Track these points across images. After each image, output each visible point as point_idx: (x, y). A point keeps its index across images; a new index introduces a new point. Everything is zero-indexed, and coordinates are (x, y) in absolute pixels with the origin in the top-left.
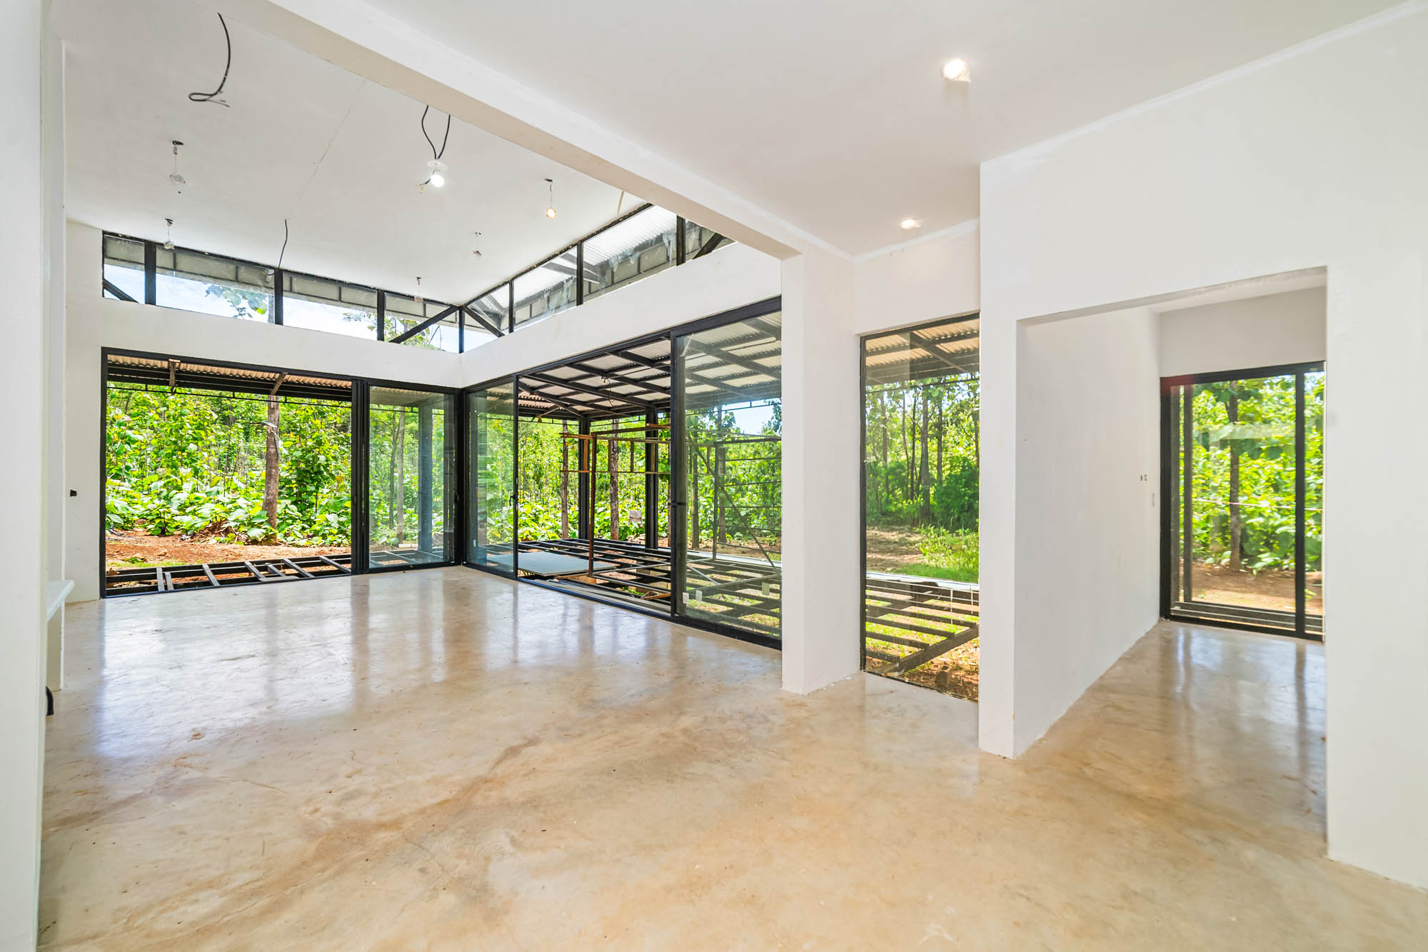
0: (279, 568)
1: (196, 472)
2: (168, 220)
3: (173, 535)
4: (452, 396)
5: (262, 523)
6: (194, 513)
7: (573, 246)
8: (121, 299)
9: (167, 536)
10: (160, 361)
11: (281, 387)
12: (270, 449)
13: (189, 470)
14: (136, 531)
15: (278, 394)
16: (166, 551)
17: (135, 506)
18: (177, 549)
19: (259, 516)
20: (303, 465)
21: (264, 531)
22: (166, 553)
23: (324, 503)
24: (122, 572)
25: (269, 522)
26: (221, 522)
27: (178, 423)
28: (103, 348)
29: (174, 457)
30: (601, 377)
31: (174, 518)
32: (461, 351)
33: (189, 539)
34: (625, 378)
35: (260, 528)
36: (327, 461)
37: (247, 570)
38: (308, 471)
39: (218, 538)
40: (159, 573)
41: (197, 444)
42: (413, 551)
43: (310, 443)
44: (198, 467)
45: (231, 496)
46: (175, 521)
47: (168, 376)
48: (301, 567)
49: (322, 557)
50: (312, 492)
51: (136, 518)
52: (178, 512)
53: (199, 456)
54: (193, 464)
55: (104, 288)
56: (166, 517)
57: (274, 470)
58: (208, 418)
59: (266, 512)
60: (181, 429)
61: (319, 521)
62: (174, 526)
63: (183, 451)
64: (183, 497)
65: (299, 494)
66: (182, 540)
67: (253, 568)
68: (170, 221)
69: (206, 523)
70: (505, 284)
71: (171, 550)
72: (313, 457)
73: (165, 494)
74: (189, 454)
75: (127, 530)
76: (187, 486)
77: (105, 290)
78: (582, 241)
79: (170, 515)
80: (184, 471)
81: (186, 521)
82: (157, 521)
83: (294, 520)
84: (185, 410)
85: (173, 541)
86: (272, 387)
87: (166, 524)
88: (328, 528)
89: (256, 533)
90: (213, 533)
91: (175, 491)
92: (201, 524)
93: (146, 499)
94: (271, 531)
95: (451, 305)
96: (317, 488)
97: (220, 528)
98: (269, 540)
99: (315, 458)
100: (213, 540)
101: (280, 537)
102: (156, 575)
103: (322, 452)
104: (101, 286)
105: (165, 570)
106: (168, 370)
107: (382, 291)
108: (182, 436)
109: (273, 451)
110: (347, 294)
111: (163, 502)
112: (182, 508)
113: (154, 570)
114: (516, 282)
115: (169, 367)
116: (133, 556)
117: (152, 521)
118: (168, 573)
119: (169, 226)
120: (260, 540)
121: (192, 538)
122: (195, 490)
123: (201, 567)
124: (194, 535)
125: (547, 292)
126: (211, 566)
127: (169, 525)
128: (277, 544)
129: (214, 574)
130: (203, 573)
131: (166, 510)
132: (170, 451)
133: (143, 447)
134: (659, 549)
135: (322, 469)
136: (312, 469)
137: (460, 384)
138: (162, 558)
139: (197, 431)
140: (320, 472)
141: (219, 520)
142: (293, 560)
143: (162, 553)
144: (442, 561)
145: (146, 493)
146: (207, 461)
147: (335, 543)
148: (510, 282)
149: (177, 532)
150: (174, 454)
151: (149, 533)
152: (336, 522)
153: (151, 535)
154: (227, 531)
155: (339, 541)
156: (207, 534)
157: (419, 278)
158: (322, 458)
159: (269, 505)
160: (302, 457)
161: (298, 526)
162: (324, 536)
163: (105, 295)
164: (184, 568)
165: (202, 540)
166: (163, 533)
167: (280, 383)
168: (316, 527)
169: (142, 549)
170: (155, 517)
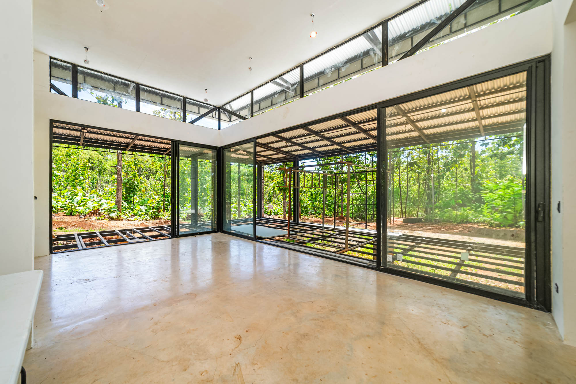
0: (131, 233)
1: (83, 188)
2: (85, 48)
3: (75, 215)
4: (215, 150)
5: (115, 211)
6: (84, 205)
7: (297, 67)
8: (59, 94)
9: (73, 216)
10: (76, 132)
11: (132, 147)
12: (119, 178)
13: (81, 187)
14: (59, 214)
15: (130, 150)
16: (75, 223)
17: (59, 203)
18: (80, 223)
19: (114, 208)
20: (128, 186)
21: (117, 214)
22: (75, 225)
23: (137, 202)
24: (58, 236)
25: (118, 210)
26: (97, 210)
27: (75, 168)
28: (50, 120)
29: (74, 182)
30: (285, 142)
31: (76, 208)
32: (219, 129)
33: (83, 218)
34: (295, 143)
35: (114, 212)
36: (138, 184)
37: (117, 234)
38: (130, 188)
39: (96, 217)
40: (76, 236)
41: (83, 177)
42: (189, 224)
43: (131, 176)
44: (84, 186)
45: (99, 199)
46: (76, 209)
47: (79, 140)
48: (142, 232)
49: (150, 227)
50: (132, 197)
51: (59, 208)
52: (77, 205)
53: (84, 182)
54: (82, 185)
55: (51, 88)
56: (72, 208)
57: (120, 187)
58: (88, 166)
59: (117, 206)
60: (77, 170)
61: (137, 209)
62: (75, 211)
63: (78, 179)
64: (78, 199)
65: (126, 198)
66: (80, 218)
67: (120, 233)
68: (87, 49)
69: (90, 210)
70: (248, 92)
71: (77, 223)
72: (132, 182)
73: (71, 197)
74: (80, 181)
75: (55, 213)
76: (80, 194)
77: (51, 89)
78: (303, 64)
79: (74, 207)
80: (79, 188)
81: (81, 209)
82: (69, 209)
83: (126, 208)
84: (79, 162)
85: (76, 218)
86: (127, 147)
87: (72, 210)
88: (141, 212)
89: (113, 215)
90: (94, 215)
91: (75, 196)
92: (87, 211)
93: (63, 200)
94: (119, 214)
95: (215, 106)
96: (134, 195)
97: (96, 213)
98: (118, 218)
99: (133, 182)
100: (94, 218)
101: (123, 216)
102: (75, 237)
103: (136, 180)
104: (49, 87)
105: (78, 235)
106: (80, 137)
107: (185, 97)
108: (77, 173)
109: (119, 179)
110: (166, 101)
111: (70, 201)
112: (79, 203)
113: (73, 235)
114: (254, 92)
115: (80, 136)
116: (61, 227)
117: (66, 209)
118: (80, 237)
119: (86, 51)
120: (115, 218)
121: (84, 217)
122: (83, 196)
123: (95, 233)
124: (85, 216)
125: (277, 94)
126: (100, 233)
127: (73, 211)
128: (122, 220)
129: (102, 236)
130: (97, 236)
131: (73, 205)
132: (72, 180)
133: (60, 178)
134: (300, 223)
135: (136, 187)
136: (132, 187)
137: (219, 145)
138: (74, 227)
139: (83, 171)
140: (135, 188)
141: (96, 209)
142: (137, 229)
143: (73, 225)
144: (211, 230)
145: (62, 197)
146: (87, 183)
147: (144, 219)
148: (252, 92)
149: (77, 214)
150: (73, 181)
151: (65, 214)
152: (144, 210)
153: (66, 215)
154: (100, 214)
155: (146, 218)
156: (91, 215)
157: (206, 89)
158: (136, 182)
159: (118, 202)
160: (128, 182)
161: (127, 211)
162: (140, 216)
163: (51, 91)
164: (87, 234)
165: (89, 218)
166: (71, 214)
167: (132, 145)
168: (135, 212)
169: (65, 222)
170: (67, 207)
